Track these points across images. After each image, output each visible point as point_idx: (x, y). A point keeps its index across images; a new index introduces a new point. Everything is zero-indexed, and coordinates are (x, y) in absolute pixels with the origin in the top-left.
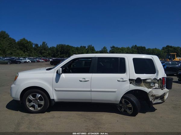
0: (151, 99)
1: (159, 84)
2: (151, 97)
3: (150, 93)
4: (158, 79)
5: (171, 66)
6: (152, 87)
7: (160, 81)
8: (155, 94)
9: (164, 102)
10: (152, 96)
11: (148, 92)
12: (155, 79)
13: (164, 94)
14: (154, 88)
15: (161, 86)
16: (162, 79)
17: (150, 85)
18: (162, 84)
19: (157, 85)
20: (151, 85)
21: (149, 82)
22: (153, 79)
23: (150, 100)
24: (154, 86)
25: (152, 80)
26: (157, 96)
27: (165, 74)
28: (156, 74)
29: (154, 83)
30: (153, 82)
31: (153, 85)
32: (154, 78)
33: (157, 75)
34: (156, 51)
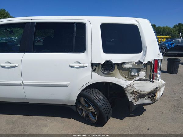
0: (130, 98)
1: (146, 72)
2: (131, 95)
3: (129, 88)
4: (146, 62)
5: (180, 44)
6: (134, 76)
7: (149, 66)
8: (137, 89)
9: (155, 102)
10: (133, 93)
11: (124, 87)
12: (140, 63)
13: (156, 90)
14: (137, 78)
15: (152, 75)
16: (153, 63)
17: (131, 73)
18: (153, 72)
19: (143, 74)
20: (133, 74)
21: (128, 69)
22: (137, 63)
23: (130, 100)
24: (138, 76)
25: (133, 65)
26: (142, 93)
27: (161, 54)
28: (142, 53)
29: (138, 70)
30: (136, 69)
31: (136, 74)
32: (138, 61)
33: (145, 55)
34: (167, 29)
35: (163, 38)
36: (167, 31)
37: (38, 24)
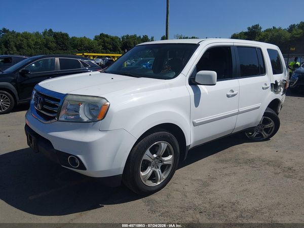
25: (281, 83)
28: (283, 73)
34: (86, 42)
35: (114, 57)
36: (86, 44)
37: (238, 47)
